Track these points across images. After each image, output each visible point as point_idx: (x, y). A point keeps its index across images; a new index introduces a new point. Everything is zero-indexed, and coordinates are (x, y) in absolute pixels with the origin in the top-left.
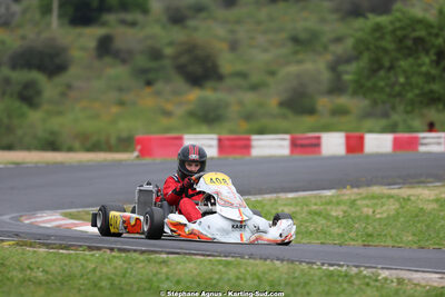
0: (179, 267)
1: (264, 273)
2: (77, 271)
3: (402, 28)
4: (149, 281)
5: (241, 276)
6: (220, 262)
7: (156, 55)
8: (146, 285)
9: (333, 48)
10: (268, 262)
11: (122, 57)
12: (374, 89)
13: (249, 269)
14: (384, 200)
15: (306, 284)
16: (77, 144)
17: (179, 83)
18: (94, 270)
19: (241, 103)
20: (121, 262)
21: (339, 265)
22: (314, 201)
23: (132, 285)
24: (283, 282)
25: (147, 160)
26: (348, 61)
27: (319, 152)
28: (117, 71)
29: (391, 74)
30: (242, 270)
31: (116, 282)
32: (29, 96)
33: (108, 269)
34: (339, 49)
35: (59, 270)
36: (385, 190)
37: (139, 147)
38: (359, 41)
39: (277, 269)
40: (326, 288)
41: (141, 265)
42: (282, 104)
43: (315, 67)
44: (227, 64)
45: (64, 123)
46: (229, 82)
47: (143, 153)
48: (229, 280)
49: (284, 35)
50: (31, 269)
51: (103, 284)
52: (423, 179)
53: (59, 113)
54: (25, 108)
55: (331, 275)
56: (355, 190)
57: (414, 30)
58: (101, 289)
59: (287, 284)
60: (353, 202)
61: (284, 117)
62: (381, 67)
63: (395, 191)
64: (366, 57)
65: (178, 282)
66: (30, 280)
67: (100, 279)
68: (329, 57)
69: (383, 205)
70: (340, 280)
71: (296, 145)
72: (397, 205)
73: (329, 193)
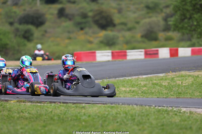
0: (90, 109)
1: (128, 111)
2: (43, 112)
4: (76, 116)
5: (118, 112)
6: (109, 107)
7: (85, 16)
8: (75, 118)
9: (164, 10)
10: (131, 106)
11: (69, 17)
12: (182, 28)
13: (122, 109)
14: (187, 77)
15: (147, 115)
17: (96, 28)
18: (51, 112)
19: (124, 37)
20: (63, 108)
21: (163, 106)
22: (155, 79)
23: (68, 118)
25: (79, 63)
26: (171, 16)
27: (158, 57)
28: (67, 24)
29: (191, 21)
30: (119, 110)
31: (61, 117)
32: (27, 36)
33: (58, 111)
34: (168, 11)
35: (35, 112)
36: (187, 73)
37: (76, 57)
38: (176, 6)
39: (134, 109)
40: (157, 117)
41: (73, 109)
42: (142, 37)
43: (157, 19)
44: (117, 19)
46: (118, 27)
47: (77, 59)
48: (113, 114)
49: (143, 5)
50: (23, 112)
51: (55, 118)
54: (26, 42)
55: (159, 111)
56: (174, 73)
57: (200, 1)
58: (54, 120)
59: (138, 116)
60: (173, 79)
61: (144, 42)
62: (186, 18)
63: (192, 73)
64: (179, 13)
65: (89, 116)
66: (22, 117)
67: (54, 116)
68: (163, 15)
69: (186, 80)
70: (163, 113)
71: (147, 54)
72: (193, 79)
73: (162, 75)
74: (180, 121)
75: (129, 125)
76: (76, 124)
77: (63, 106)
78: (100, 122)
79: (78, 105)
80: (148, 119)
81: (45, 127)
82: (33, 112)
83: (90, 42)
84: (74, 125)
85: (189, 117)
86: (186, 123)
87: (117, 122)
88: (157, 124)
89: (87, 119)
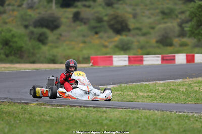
0: (111, 114)
1: (150, 116)
2: (65, 116)
4: (98, 120)
6: (130, 112)
7: (100, 20)
8: (97, 122)
9: (180, 16)
10: (152, 111)
11: (84, 21)
12: (198, 34)
13: (143, 114)
15: (169, 121)
17: (111, 32)
18: (73, 116)
19: (139, 41)
20: (85, 112)
21: (184, 112)
22: (172, 84)
23: (90, 122)
24: (158, 120)
25: (96, 67)
26: (187, 22)
27: (175, 63)
28: (83, 28)
30: (140, 115)
31: (83, 121)
32: (42, 40)
33: (79, 115)
34: (183, 16)
35: (57, 116)
37: (92, 61)
38: (192, 12)
39: (156, 114)
40: (178, 122)
41: (94, 113)
42: (157, 42)
43: (172, 25)
44: (132, 24)
45: (58, 52)
46: (133, 32)
47: (94, 64)
48: (134, 119)
50: (44, 116)
51: (77, 122)
53: (56, 47)
54: (41, 45)
55: (180, 117)
56: (191, 79)
58: (76, 124)
59: (160, 121)
60: (190, 85)
61: (158, 47)
64: (195, 19)
65: (111, 121)
66: (43, 120)
67: (75, 119)
68: (179, 20)
70: (185, 119)
71: (163, 60)
73: (179, 81)
75: (151, 130)
76: (98, 128)
77: (84, 110)
79: (99, 109)
80: (170, 125)
82: (54, 115)
83: (105, 47)
87: (139, 127)
88: (179, 130)
89: (109, 123)
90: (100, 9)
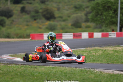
0: (40, 69)
1: (63, 70)
2: (11, 70)
3: (104, 3)
4: (31, 73)
5: (57, 71)
6: (51, 68)
7: (37, 12)
9: (86, 9)
10: (64, 67)
11: (28, 13)
12: (96, 20)
13: (59, 69)
14: (98, 51)
16: (15, 37)
17: (44, 19)
18: (16, 70)
19: (60, 25)
20: (23, 68)
21: (84, 68)
22: (79, 51)
23: (26, 74)
24: (68, 73)
25: (33, 40)
26: (90, 13)
27: (81, 38)
28: (26, 17)
29: (101, 16)
30: (57, 70)
31: (22, 73)
32: (2, 24)
33: (20, 70)
34: (88, 10)
35: (6, 70)
36: (99, 48)
37: (31, 37)
38: (93, 7)
39: (67, 69)
40: (80, 74)
41: (29, 69)
43: (81, 15)
44: (57, 14)
45: (12, 31)
46: (57, 19)
47: (32, 38)
48: (53, 72)
49: (73, 6)
51: (18, 74)
52: (109, 45)
53: (10, 28)
54: (1, 27)
55: (82, 71)
56: (91, 48)
57: (107, 4)
58: (17, 75)
59: (69, 73)
60: (90, 51)
61: (72, 28)
62: (99, 14)
63: (102, 48)
64: (94, 11)
65: (39, 73)
67: (18, 72)
68: (85, 12)
69: (98, 52)
70: (84, 72)
71: (75, 36)
72: (102, 52)
73: (83, 49)
74: (94, 77)
76: (31, 78)
77: (23, 66)
78: (46, 77)
79: (32, 66)
80: (75, 76)
81: (12, 79)
82: (5, 70)
83: (40, 28)
84: (30, 79)
85: (100, 75)
86: (98, 78)
87: (56, 77)
88: (80, 79)
89: (38, 75)
90: (37, 5)
